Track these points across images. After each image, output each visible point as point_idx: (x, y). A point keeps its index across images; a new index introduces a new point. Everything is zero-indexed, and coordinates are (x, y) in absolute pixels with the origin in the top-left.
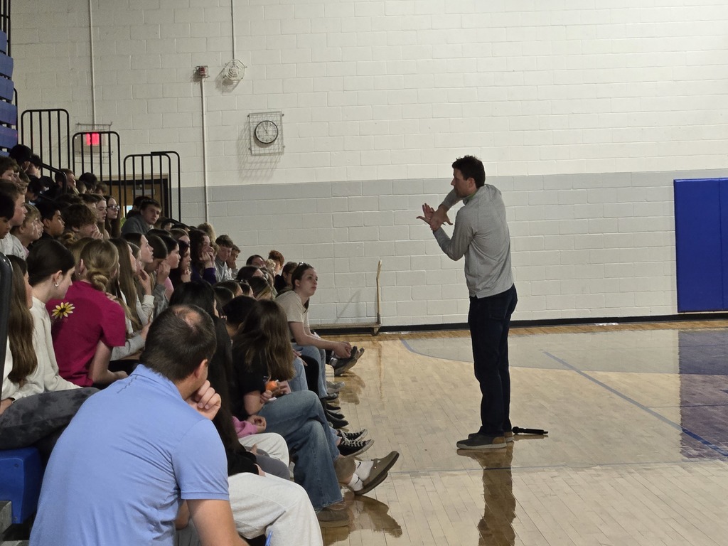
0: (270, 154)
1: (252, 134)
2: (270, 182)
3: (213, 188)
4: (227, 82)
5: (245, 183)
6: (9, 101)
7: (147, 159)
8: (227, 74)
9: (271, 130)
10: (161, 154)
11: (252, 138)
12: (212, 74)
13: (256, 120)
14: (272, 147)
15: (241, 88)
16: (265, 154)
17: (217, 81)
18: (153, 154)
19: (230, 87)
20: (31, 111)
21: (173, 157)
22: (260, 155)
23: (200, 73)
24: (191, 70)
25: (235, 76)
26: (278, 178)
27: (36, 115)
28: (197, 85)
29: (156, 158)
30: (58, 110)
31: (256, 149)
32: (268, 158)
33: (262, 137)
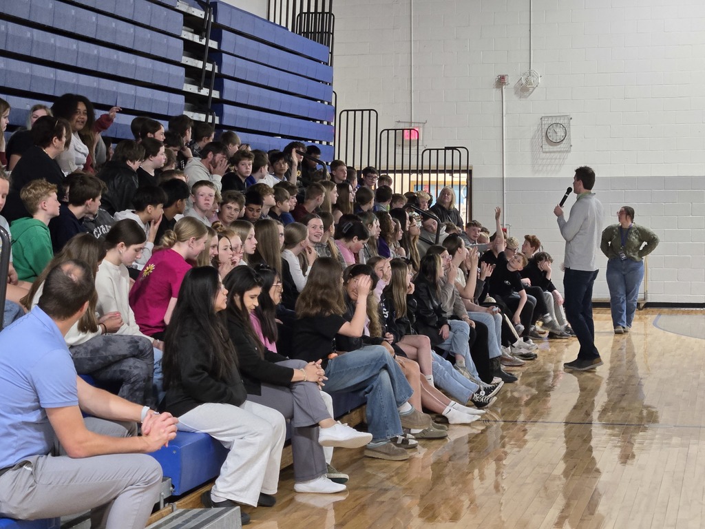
0: (560, 152)
1: (544, 134)
2: (557, 176)
3: (509, 179)
4: (524, 89)
5: (537, 176)
6: (330, 103)
7: (441, 153)
8: (524, 82)
9: (561, 133)
10: (453, 149)
11: (544, 138)
12: (512, 81)
13: (547, 122)
14: (561, 145)
15: (535, 94)
16: (554, 152)
17: (515, 87)
18: (447, 148)
19: (526, 94)
20: (348, 111)
21: (463, 152)
22: (550, 152)
23: (501, 81)
24: (493, 78)
25: (531, 84)
27: (351, 114)
28: (499, 91)
29: (449, 152)
30: (370, 110)
31: (547, 147)
32: (557, 155)
33: (553, 137)
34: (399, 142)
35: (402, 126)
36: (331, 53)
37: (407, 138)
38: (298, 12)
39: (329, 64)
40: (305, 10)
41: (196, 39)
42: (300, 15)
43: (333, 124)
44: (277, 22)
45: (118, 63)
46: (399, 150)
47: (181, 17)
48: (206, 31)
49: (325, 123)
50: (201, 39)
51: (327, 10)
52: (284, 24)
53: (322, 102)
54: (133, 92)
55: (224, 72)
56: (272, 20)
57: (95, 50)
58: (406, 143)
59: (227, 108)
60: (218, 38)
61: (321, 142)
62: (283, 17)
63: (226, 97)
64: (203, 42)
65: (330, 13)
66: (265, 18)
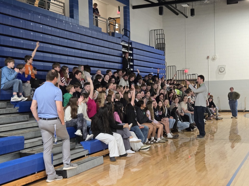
0: (223, 74)
1: (219, 70)
2: (222, 80)
3: (211, 81)
4: (213, 59)
5: (217, 80)
7: (191, 75)
8: (214, 57)
9: (223, 70)
10: (194, 74)
11: (219, 71)
12: (211, 57)
13: (220, 67)
14: (223, 72)
15: (217, 60)
16: (222, 74)
17: (211, 59)
18: (192, 74)
19: (214, 60)
21: (196, 75)
22: (221, 74)
23: (208, 57)
24: (206, 57)
26: (225, 79)
27: (170, 67)
28: (207, 60)
29: (193, 75)
30: (174, 66)
31: (220, 73)
32: (222, 75)
33: (221, 71)
35: (184, 69)
36: (165, 53)
38: (157, 43)
39: (164, 55)
40: (158, 43)
41: (126, 51)
42: (157, 44)
43: (165, 69)
44: (152, 46)
45: (104, 57)
46: (183, 75)
47: (122, 46)
48: (128, 49)
49: (162, 69)
50: (127, 51)
51: (163, 42)
52: (153, 46)
53: (161, 64)
54: (109, 64)
55: (134, 58)
56: (151, 46)
57: (98, 55)
58: (185, 73)
59: (135, 67)
60: (132, 51)
61: (161, 74)
62: (153, 45)
63: (134, 64)
64: (128, 52)
65: (164, 43)
66: (149, 45)
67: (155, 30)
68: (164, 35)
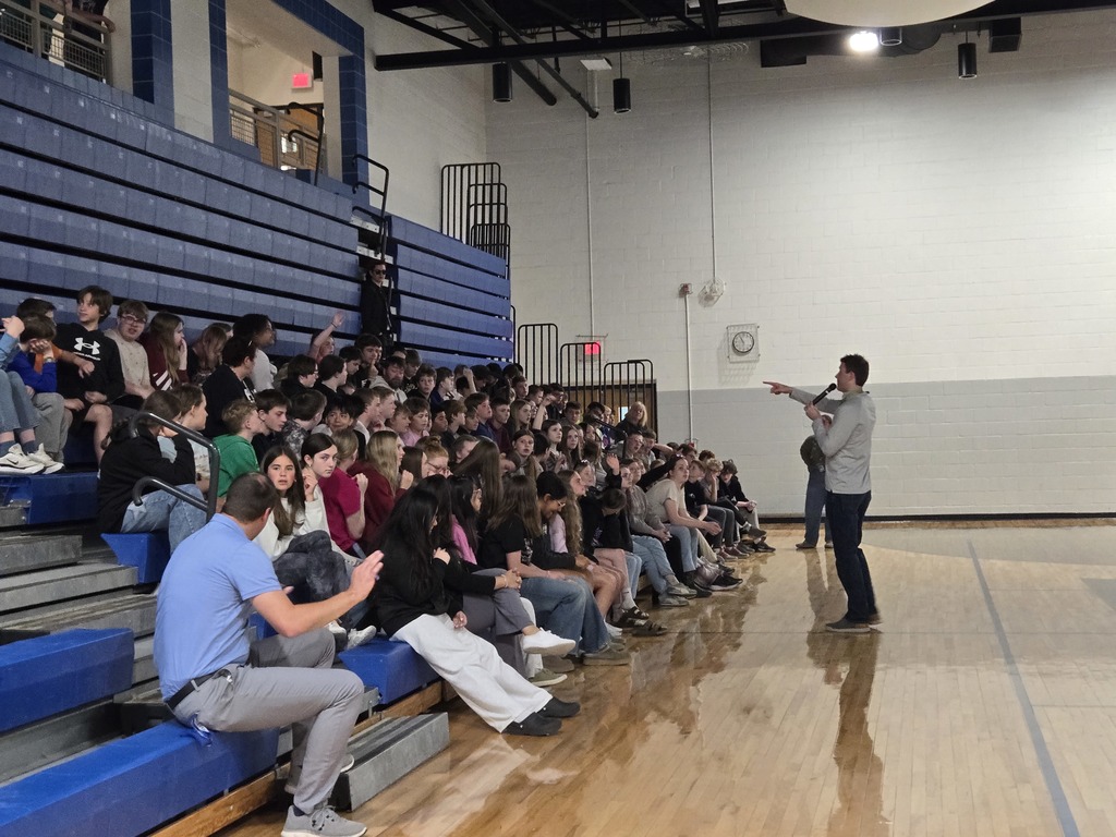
0: (746, 362)
1: (731, 344)
2: (747, 387)
3: (696, 392)
4: (708, 298)
5: (724, 387)
6: (508, 319)
7: (624, 366)
8: (708, 290)
9: (748, 342)
10: (636, 362)
11: (731, 349)
12: (695, 290)
13: (733, 331)
14: (750, 355)
15: (721, 302)
16: (744, 362)
17: (699, 296)
18: (629, 362)
19: (711, 302)
20: (526, 326)
21: (647, 364)
22: (738, 363)
23: (684, 290)
24: (677, 288)
25: (715, 292)
26: (754, 383)
27: (530, 329)
28: (682, 301)
29: (632, 366)
30: (549, 325)
31: (735, 358)
32: (745, 365)
33: (739, 347)
34: (581, 357)
35: (582, 340)
36: (508, 266)
37: (588, 353)
38: (472, 224)
39: (506, 276)
40: (479, 222)
41: (371, 254)
42: (475, 227)
43: (512, 340)
44: (451, 235)
45: (293, 280)
46: (581, 366)
47: (356, 233)
48: (382, 245)
49: (504, 339)
50: (376, 254)
51: (502, 221)
52: (458, 237)
53: (500, 317)
54: (310, 310)
55: (400, 287)
56: (445, 233)
57: (271, 268)
58: (588, 358)
59: (405, 325)
60: (394, 254)
61: (500, 359)
62: (457, 231)
63: (402, 314)
64: (379, 257)
65: (506, 224)
66: (438, 230)
67: (463, 166)
68: (502, 187)
